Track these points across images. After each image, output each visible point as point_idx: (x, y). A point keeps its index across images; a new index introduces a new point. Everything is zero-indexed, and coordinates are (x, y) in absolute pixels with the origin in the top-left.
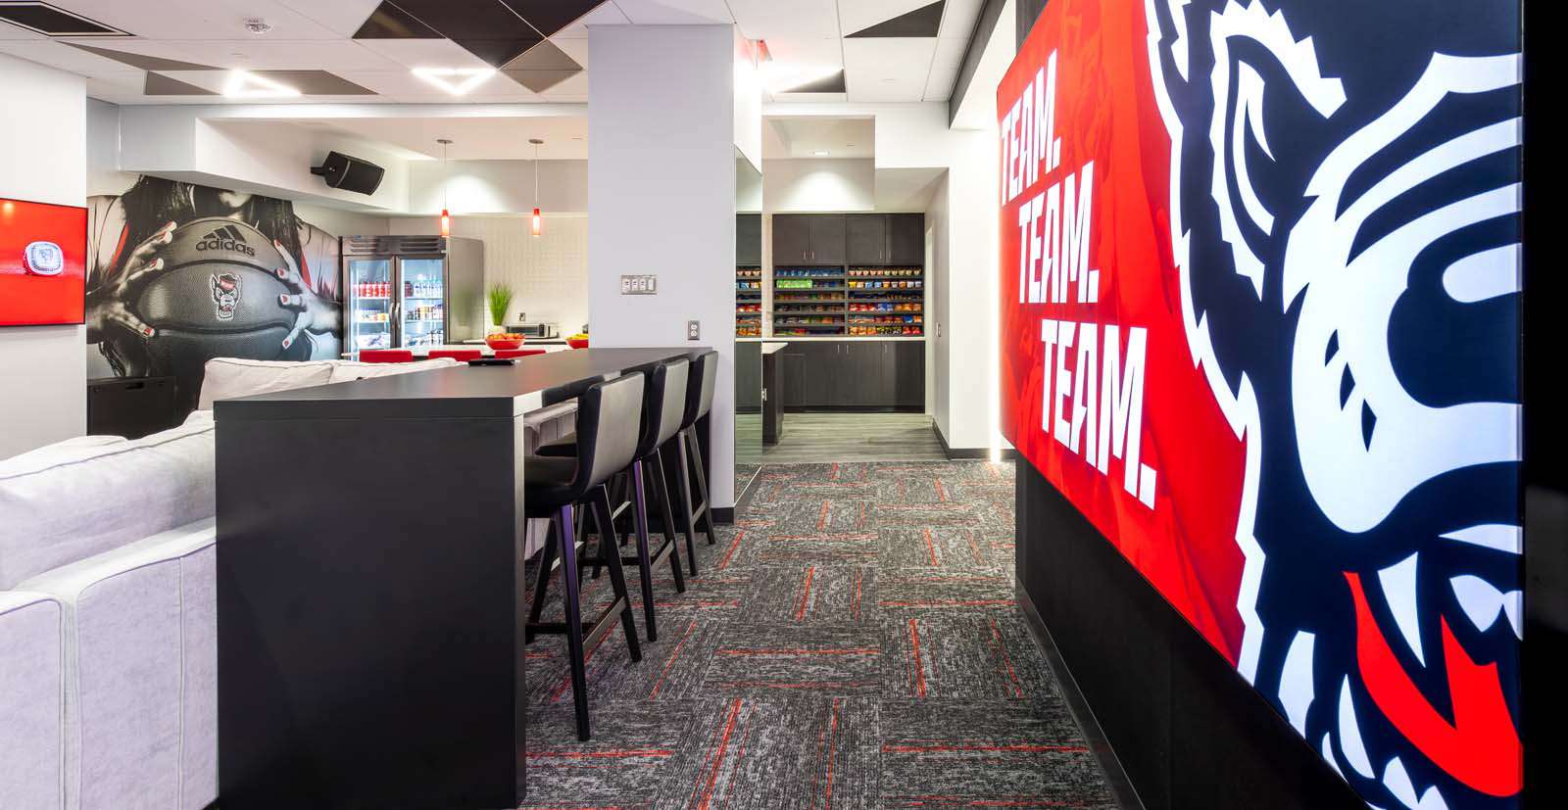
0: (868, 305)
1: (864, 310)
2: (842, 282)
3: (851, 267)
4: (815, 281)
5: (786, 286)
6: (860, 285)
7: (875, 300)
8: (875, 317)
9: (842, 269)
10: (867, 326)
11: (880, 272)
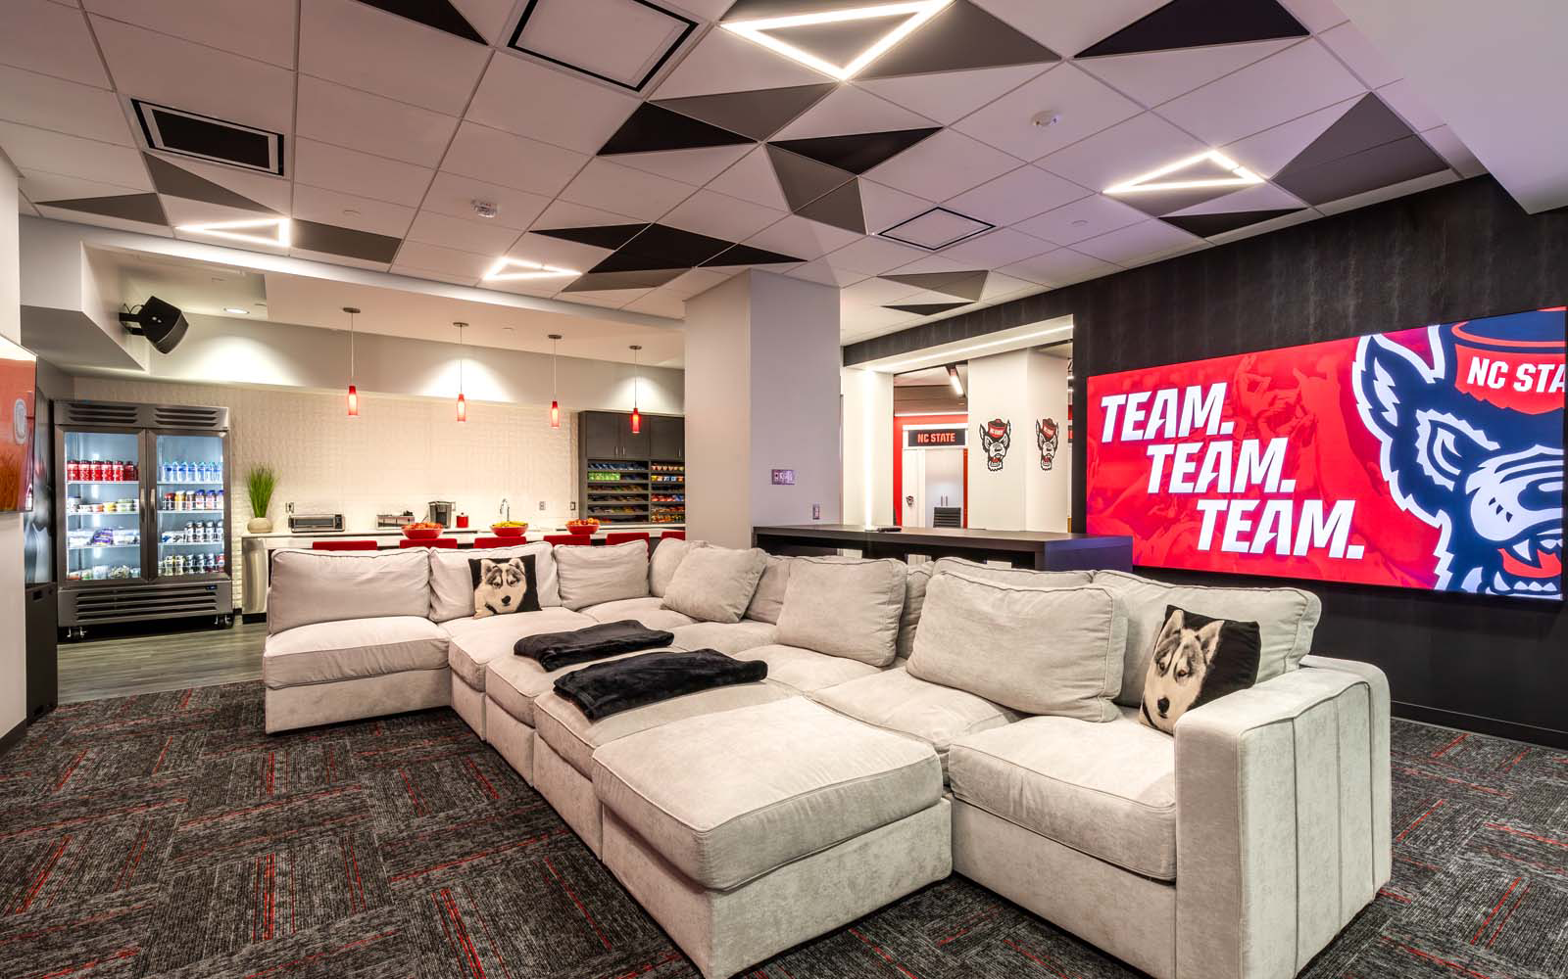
0: (666, 496)
1: (663, 500)
2: (645, 476)
3: (653, 463)
4: (623, 476)
5: (598, 478)
6: (660, 479)
7: (670, 492)
8: (668, 506)
9: (644, 464)
10: (664, 514)
11: (676, 468)
